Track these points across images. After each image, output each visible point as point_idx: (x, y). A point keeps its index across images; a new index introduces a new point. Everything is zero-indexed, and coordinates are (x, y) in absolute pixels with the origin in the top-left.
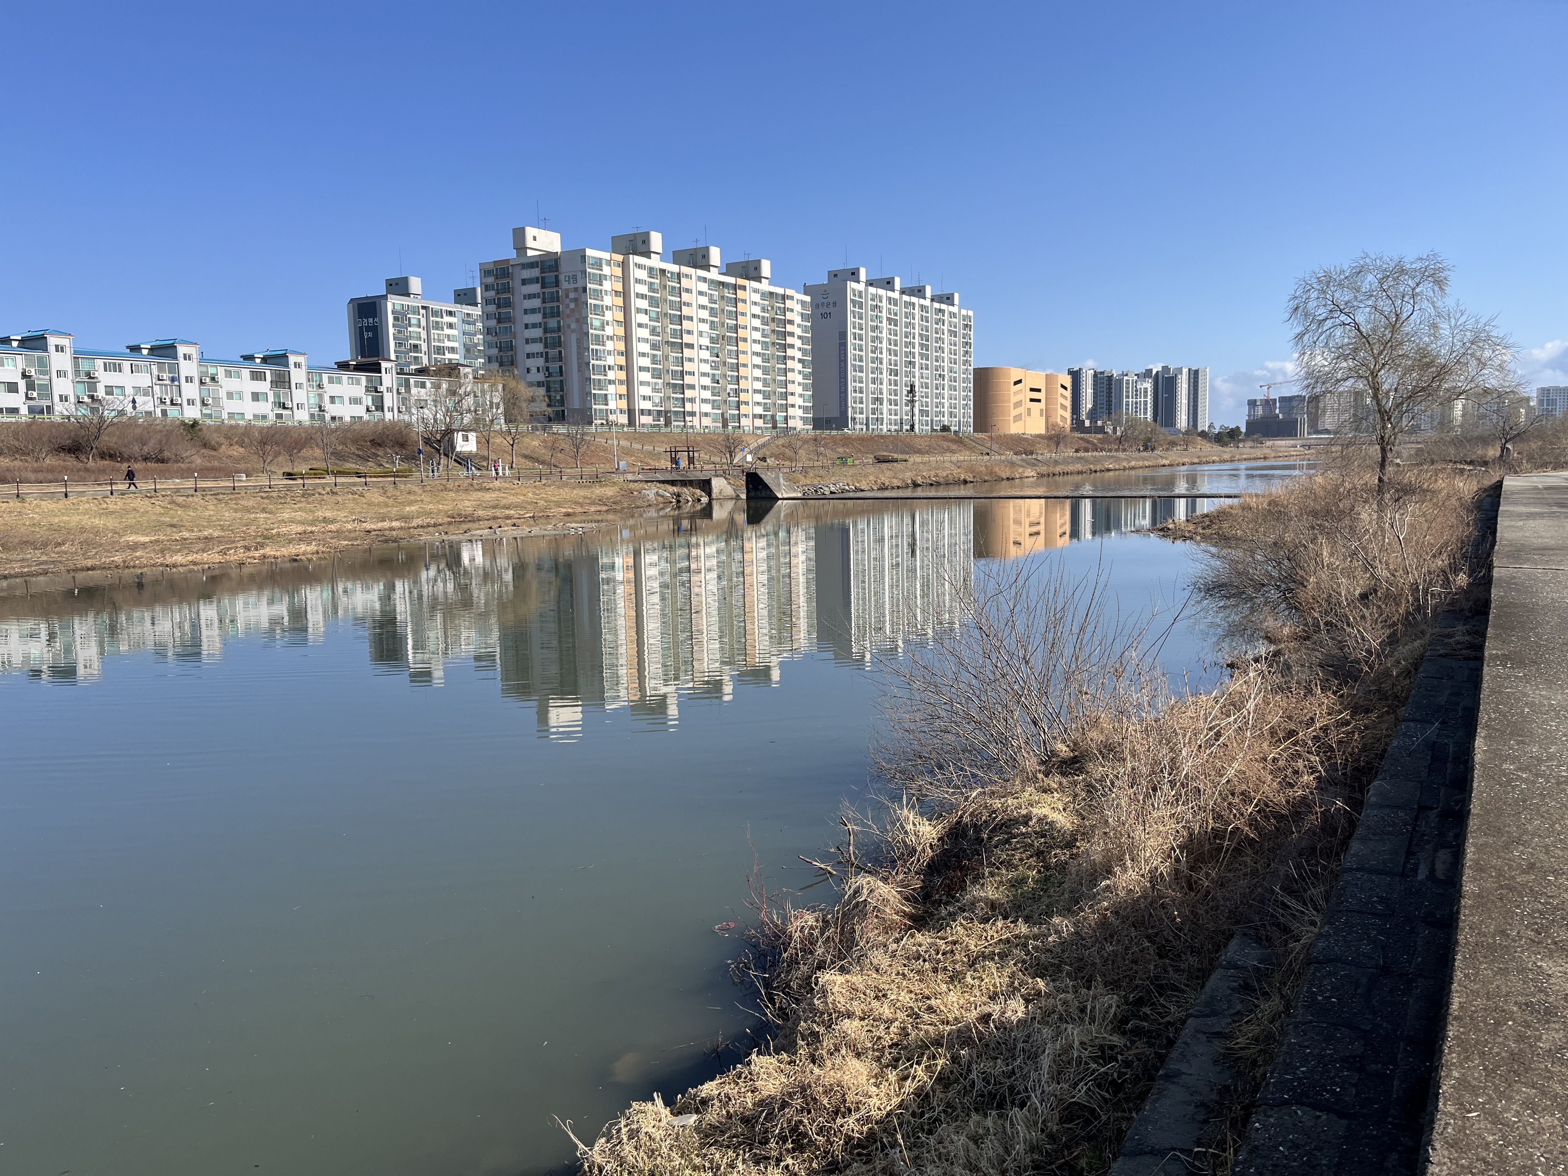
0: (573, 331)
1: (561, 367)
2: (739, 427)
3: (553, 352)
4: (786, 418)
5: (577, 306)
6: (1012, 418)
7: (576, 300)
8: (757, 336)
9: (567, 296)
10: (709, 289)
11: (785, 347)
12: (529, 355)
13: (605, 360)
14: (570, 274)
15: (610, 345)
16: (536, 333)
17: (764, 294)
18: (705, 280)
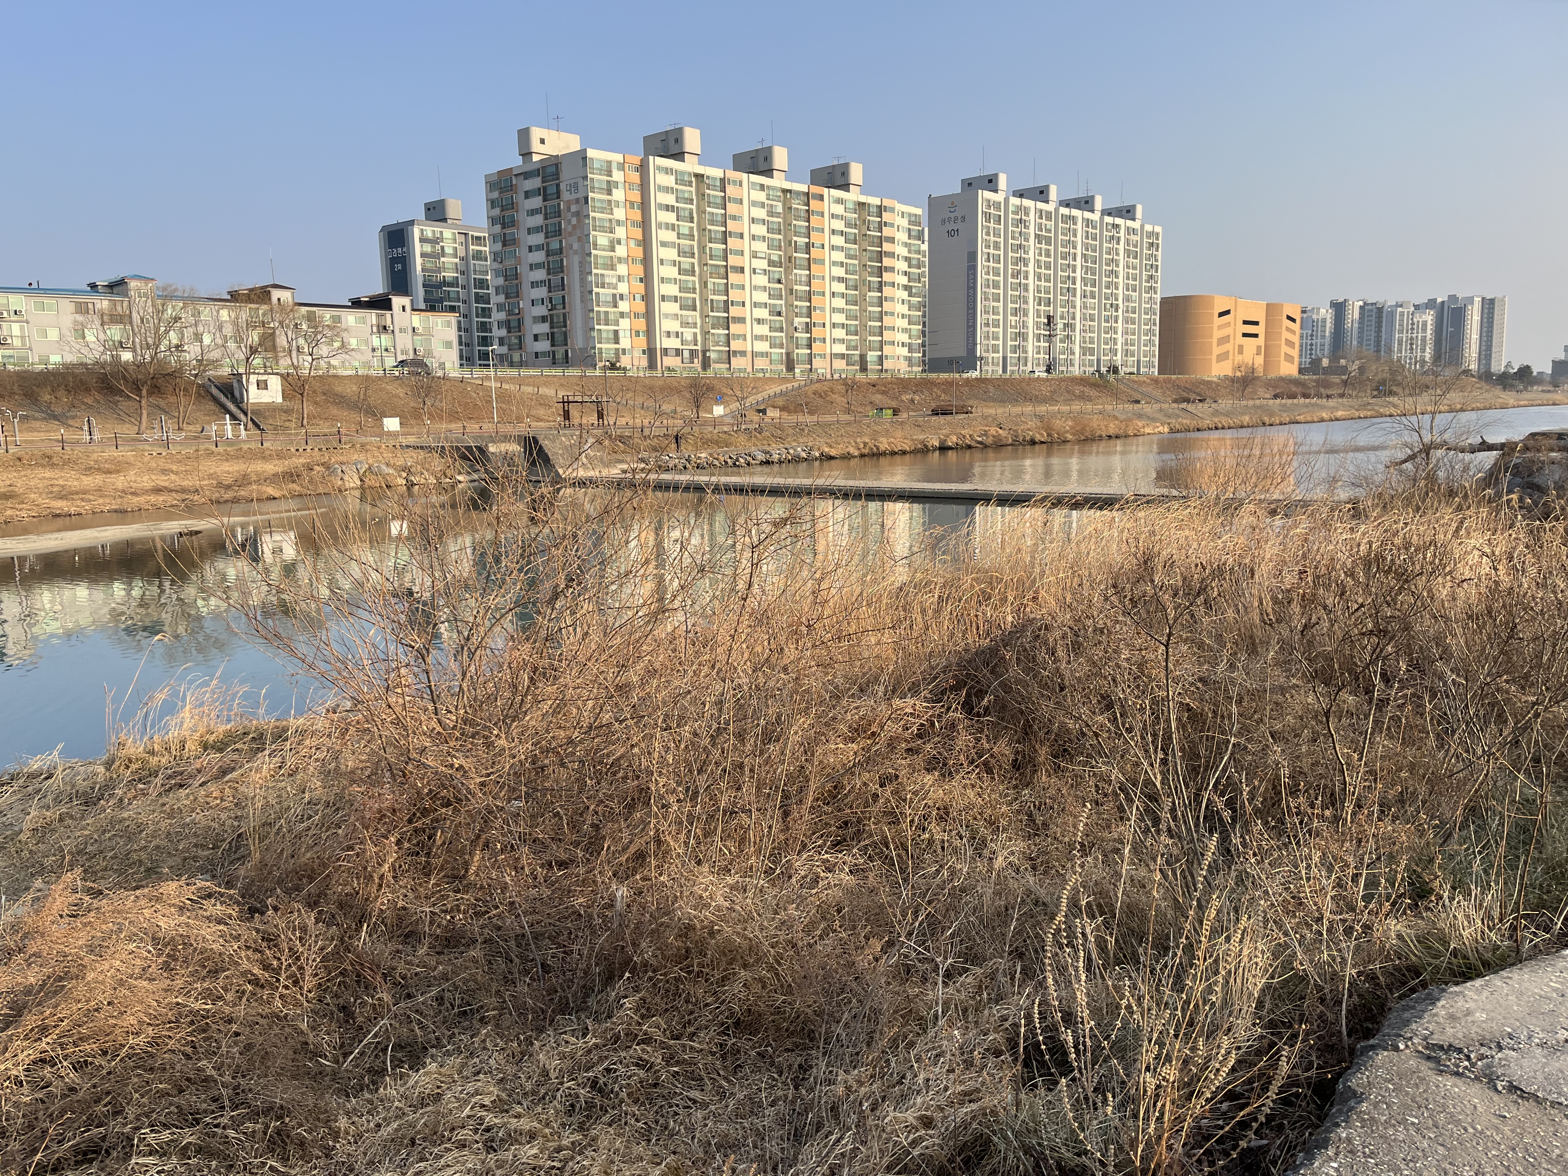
0: (576, 252)
1: (563, 297)
5: (578, 221)
7: (577, 214)
9: (569, 209)
10: (768, 199)
11: (880, 271)
12: (534, 285)
13: (615, 288)
14: (572, 182)
15: (622, 269)
16: (539, 257)
17: (850, 205)
18: (762, 187)
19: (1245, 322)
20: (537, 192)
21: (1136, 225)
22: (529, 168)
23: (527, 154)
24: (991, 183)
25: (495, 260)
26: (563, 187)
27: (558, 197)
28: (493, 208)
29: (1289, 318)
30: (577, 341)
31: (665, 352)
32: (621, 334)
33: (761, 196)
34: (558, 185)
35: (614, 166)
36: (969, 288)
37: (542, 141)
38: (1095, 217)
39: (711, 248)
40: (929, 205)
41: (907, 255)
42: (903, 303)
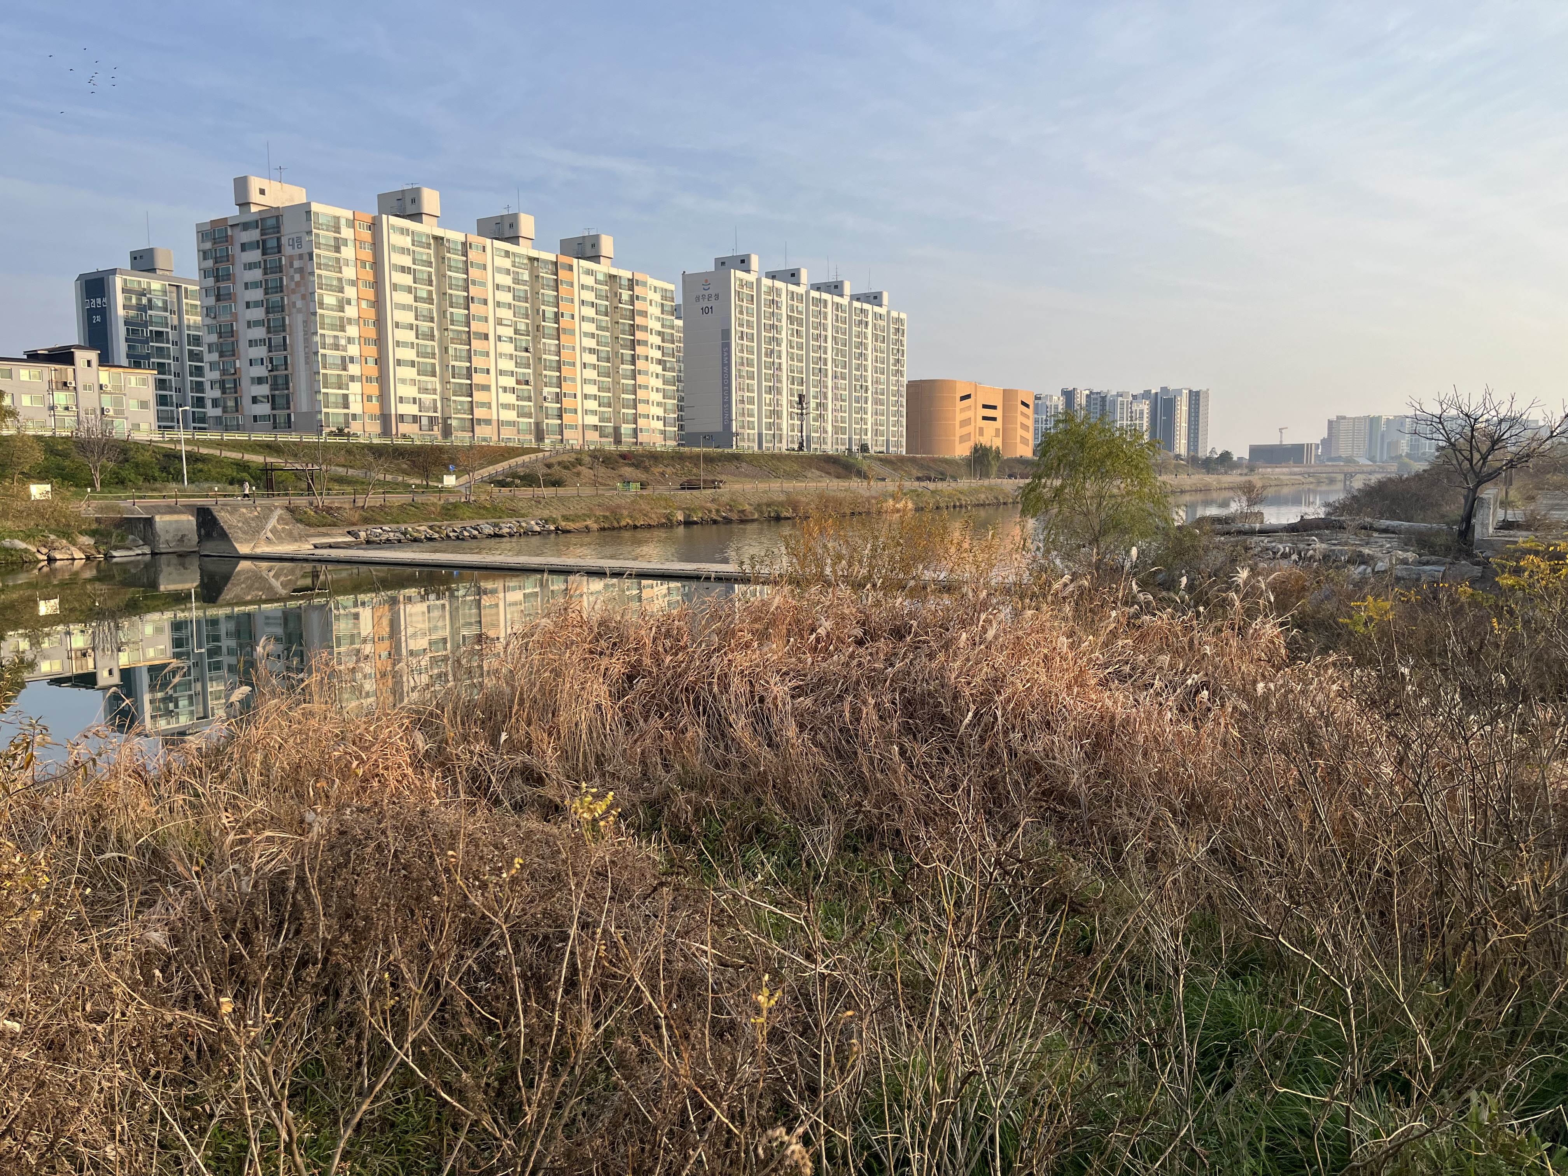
0: (299, 311)
1: (286, 358)
2: (562, 440)
3: (277, 339)
4: (635, 431)
5: (302, 278)
6: (957, 439)
7: (301, 270)
8: (589, 327)
9: (291, 265)
10: (514, 266)
11: (633, 344)
12: (251, 343)
13: (345, 350)
14: (294, 236)
15: (352, 331)
16: (258, 313)
17: (600, 277)
18: (507, 254)
19: (985, 406)
20: (256, 245)
21: (882, 311)
22: (246, 219)
23: (244, 204)
24: (743, 263)
25: (207, 315)
26: (284, 240)
27: (279, 252)
28: (205, 259)
29: (1023, 403)
30: (301, 403)
31: (401, 418)
32: (351, 398)
33: (507, 263)
34: (279, 239)
35: (343, 222)
36: (723, 365)
37: (262, 192)
38: (845, 301)
39: (452, 313)
40: (684, 281)
41: (660, 329)
42: (657, 377)
